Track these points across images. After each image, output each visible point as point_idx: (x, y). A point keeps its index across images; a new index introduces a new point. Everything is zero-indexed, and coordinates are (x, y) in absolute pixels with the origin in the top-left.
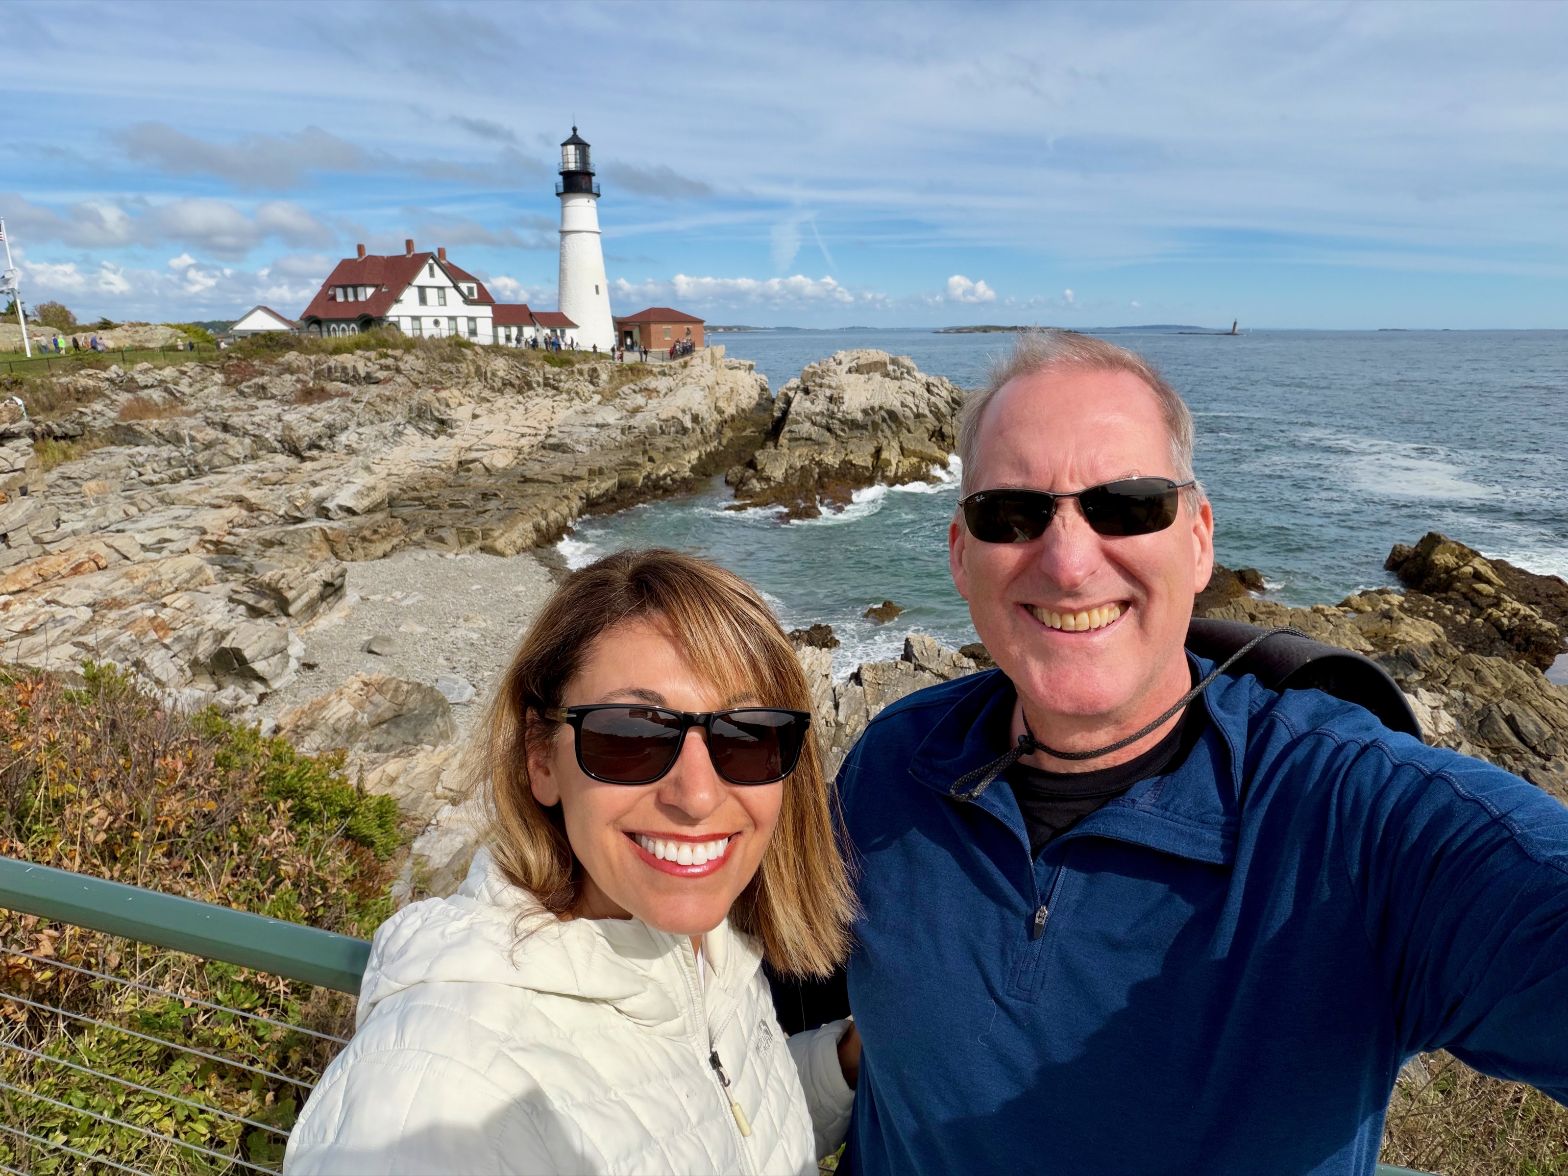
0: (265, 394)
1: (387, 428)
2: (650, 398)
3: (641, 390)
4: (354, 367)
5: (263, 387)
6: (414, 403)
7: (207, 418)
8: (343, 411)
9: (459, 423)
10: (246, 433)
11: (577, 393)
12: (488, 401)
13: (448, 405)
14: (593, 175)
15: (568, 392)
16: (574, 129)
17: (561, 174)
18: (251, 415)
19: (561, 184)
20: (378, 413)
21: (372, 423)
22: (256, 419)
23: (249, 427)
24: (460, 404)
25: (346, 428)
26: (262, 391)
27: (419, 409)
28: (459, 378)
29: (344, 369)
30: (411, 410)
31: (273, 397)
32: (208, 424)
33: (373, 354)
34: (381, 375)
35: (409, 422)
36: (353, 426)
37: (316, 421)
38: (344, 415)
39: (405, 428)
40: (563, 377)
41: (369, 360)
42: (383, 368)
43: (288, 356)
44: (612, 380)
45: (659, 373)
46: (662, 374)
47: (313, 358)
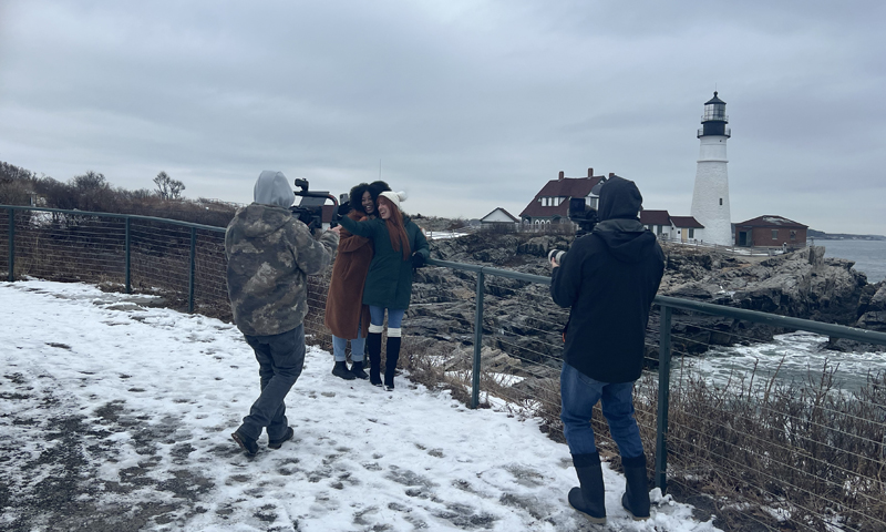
0: (488, 258)
2: (750, 281)
3: (743, 275)
4: (541, 246)
5: (488, 254)
11: (692, 273)
14: (727, 123)
15: (686, 271)
16: (716, 94)
17: (703, 123)
19: (702, 130)
26: (485, 258)
29: (536, 246)
31: (492, 261)
33: (554, 238)
40: (683, 261)
41: (551, 242)
42: (560, 247)
43: (505, 237)
44: (723, 265)
45: (762, 263)
46: (765, 264)
47: (518, 238)
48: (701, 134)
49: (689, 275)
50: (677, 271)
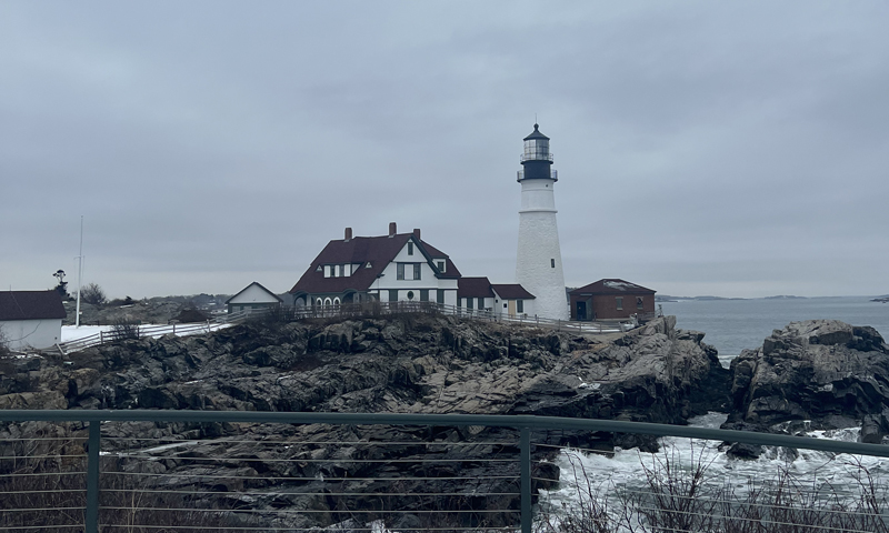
0: (267, 361)
1: (368, 393)
2: (611, 368)
3: (601, 360)
4: (344, 336)
5: (266, 356)
6: (394, 369)
7: (219, 382)
8: (332, 377)
9: (434, 390)
10: (250, 397)
11: (541, 362)
12: (459, 368)
13: (423, 373)
14: (552, 163)
15: (533, 360)
16: (536, 126)
17: (523, 163)
18: (254, 381)
19: (523, 172)
20: (362, 379)
21: (356, 389)
22: (259, 384)
23: (254, 392)
24: (434, 372)
25: (334, 394)
26: (262, 360)
27: (398, 375)
28: (433, 346)
29: (336, 337)
30: (390, 377)
31: (274, 364)
32: (219, 389)
33: (360, 324)
34: (366, 344)
35: (388, 389)
36: (339, 392)
37: (309, 387)
38: (333, 381)
39: (384, 394)
40: (527, 346)
41: (357, 329)
42: (369, 337)
43: (289, 327)
44: (571, 348)
45: (616, 342)
46: (619, 343)
47: (309, 327)
48: (522, 177)
49: (538, 364)
50: (523, 360)
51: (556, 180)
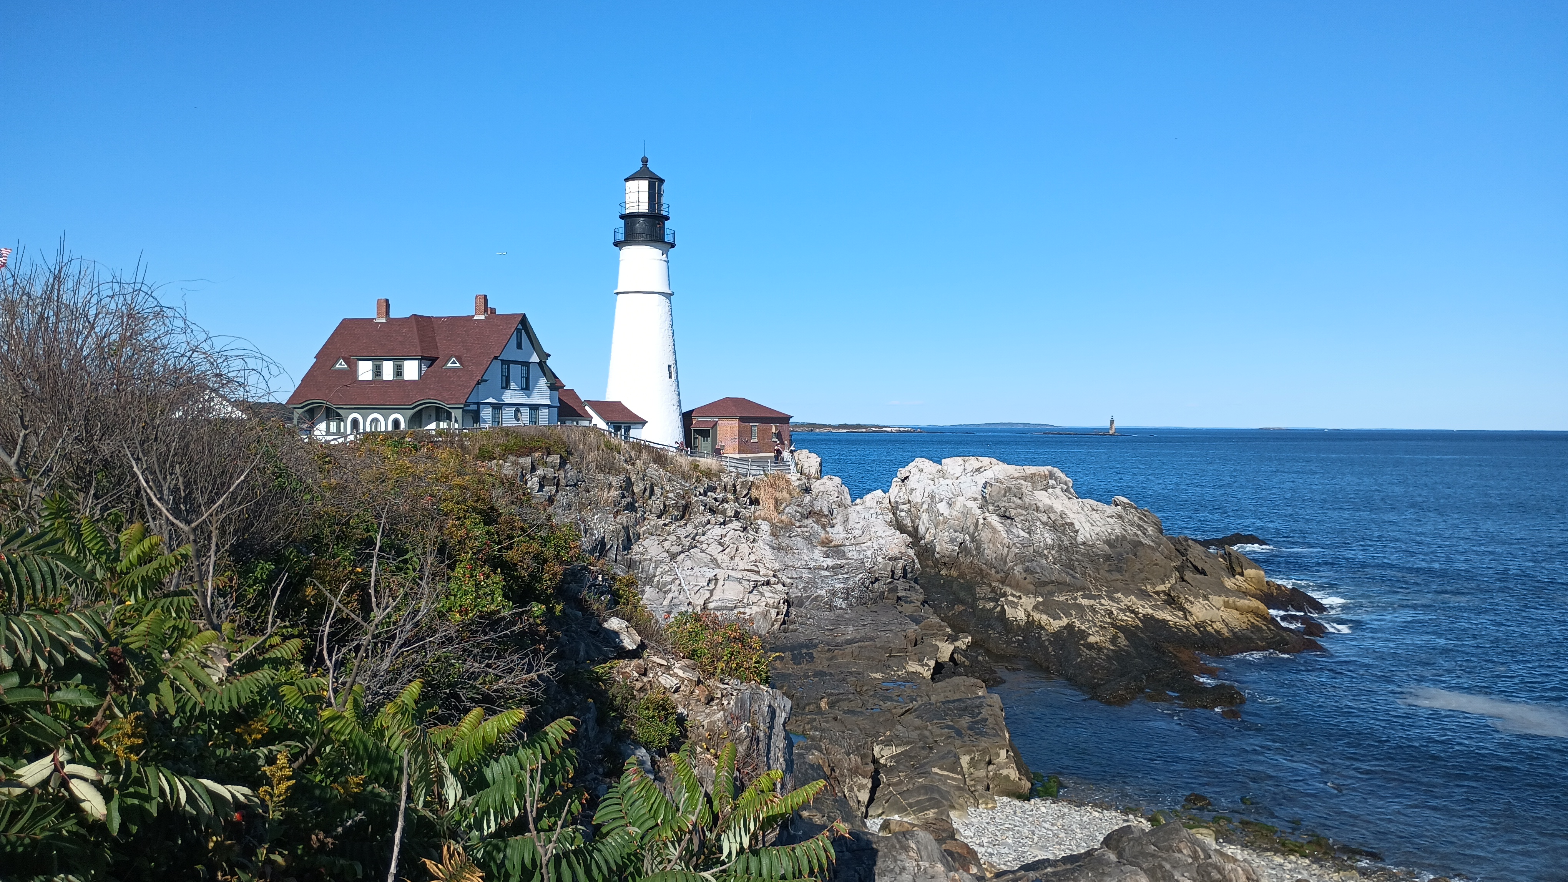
14: (667, 218)
16: (645, 161)
17: (622, 217)
19: (622, 231)
48: (621, 237)
51: (673, 245)
